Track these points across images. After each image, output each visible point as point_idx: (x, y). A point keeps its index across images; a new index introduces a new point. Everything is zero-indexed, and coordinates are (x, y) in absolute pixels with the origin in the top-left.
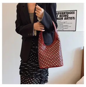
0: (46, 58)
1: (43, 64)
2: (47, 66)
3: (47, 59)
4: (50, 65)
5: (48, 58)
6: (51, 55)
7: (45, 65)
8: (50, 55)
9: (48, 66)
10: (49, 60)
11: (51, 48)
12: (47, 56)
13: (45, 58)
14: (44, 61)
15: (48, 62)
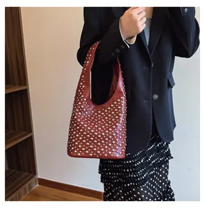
0: (87, 134)
1: (77, 146)
2: (87, 152)
3: (91, 136)
4: (95, 152)
5: (93, 133)
6: (102, 128)
7: (81, 150)
8: (100, 129)
9: (90, 152)
10: (94, 139)
11: (104, 111)
12: (91, 129)
13: (85, 133)
14: (83, 139)
15: (91, 144)
